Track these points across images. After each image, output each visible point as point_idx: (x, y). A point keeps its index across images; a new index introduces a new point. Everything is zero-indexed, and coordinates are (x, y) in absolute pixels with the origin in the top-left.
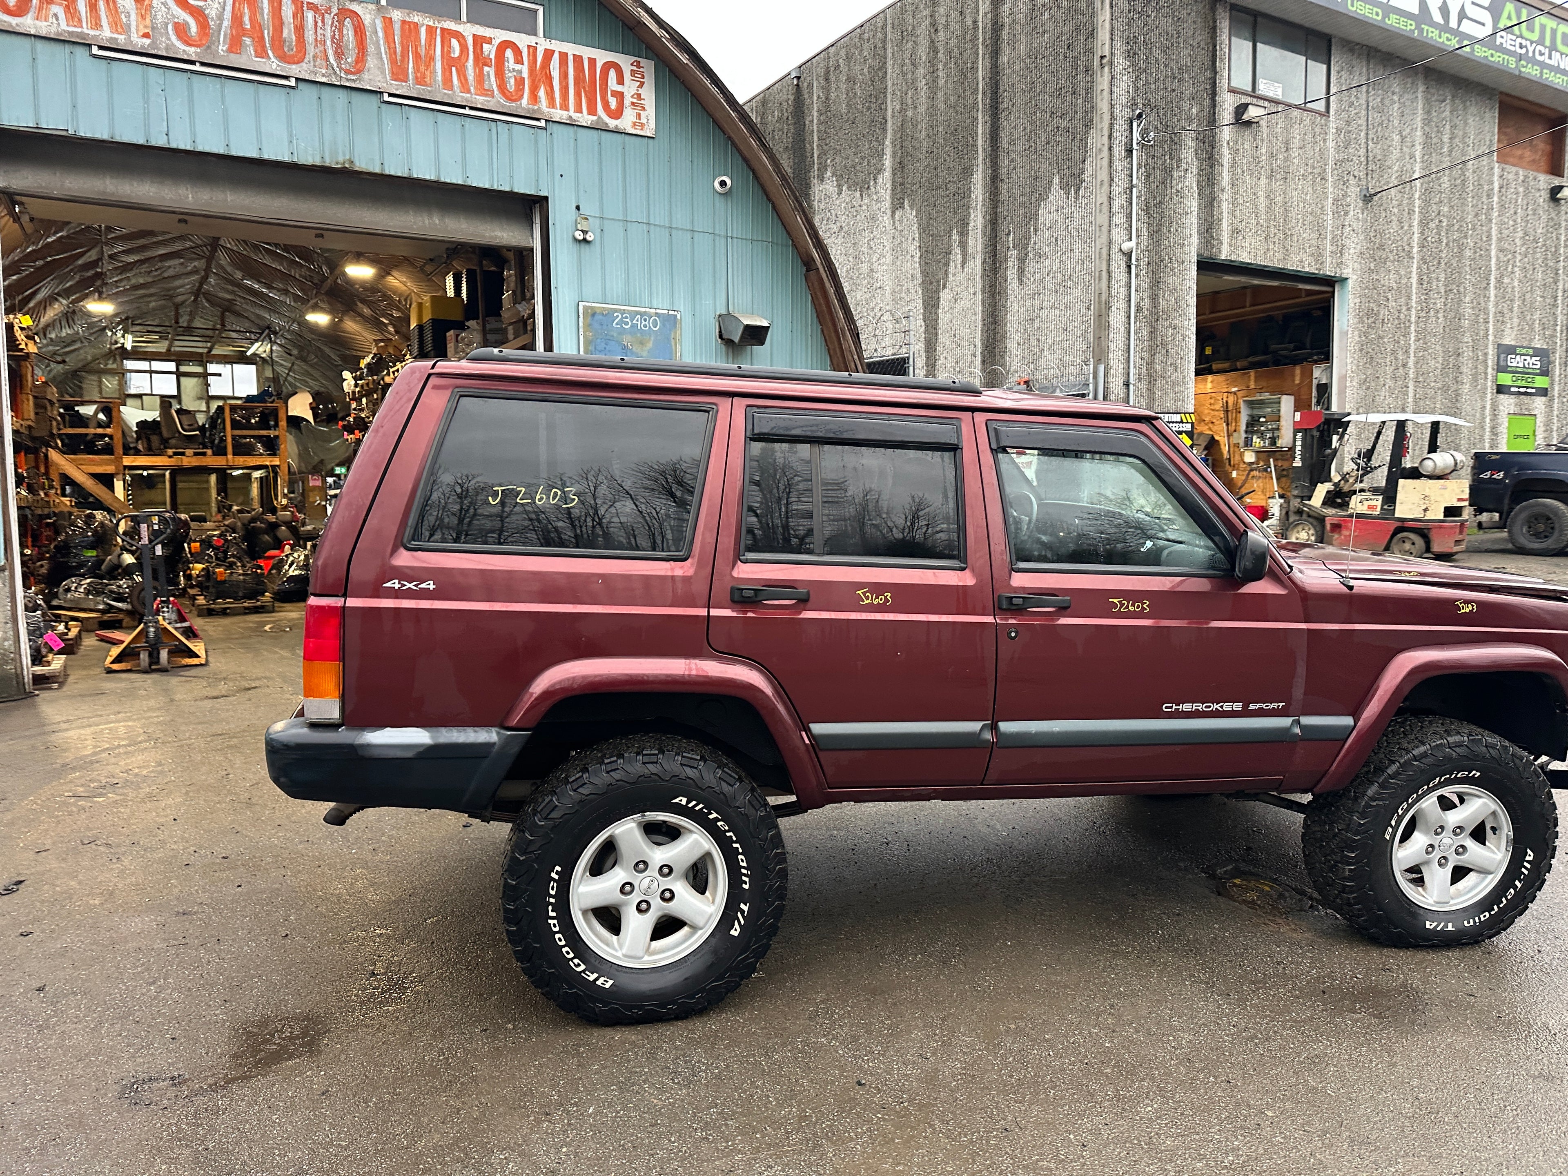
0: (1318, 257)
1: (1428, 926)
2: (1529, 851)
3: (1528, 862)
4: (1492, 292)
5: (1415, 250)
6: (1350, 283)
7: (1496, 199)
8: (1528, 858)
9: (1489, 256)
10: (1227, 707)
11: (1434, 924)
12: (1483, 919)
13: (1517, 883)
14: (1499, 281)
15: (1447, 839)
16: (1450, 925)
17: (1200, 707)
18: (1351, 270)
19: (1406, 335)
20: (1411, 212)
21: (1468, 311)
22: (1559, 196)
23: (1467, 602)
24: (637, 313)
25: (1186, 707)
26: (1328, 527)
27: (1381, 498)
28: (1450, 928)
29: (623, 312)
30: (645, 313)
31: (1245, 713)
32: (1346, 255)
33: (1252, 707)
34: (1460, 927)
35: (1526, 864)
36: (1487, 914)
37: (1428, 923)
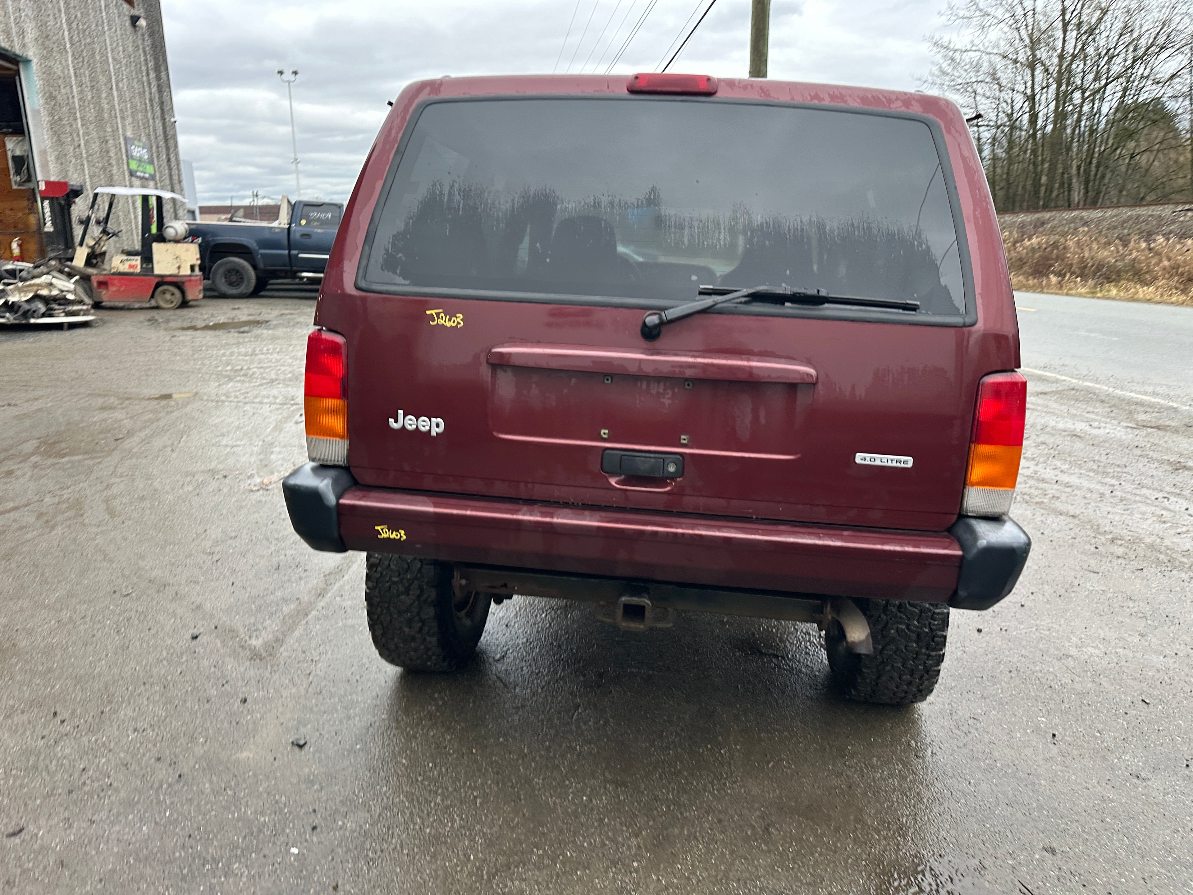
0: (8, 33)
4: (115, 93)
5: (68, 46)
6: (35, 65)
7: (104, 14)
9: (108, 62)
14: (117, 85)
18: (31, 53)
19: (75, 119)
20: (60, 11)
21: (106, 107)
22: (138, 23)
26: (95, 284)
27: (139, 258)
32: (26, 40)
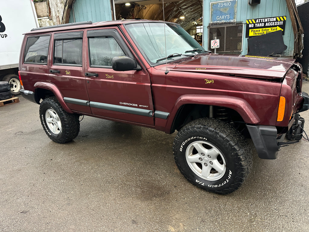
1: (196, 181)
2: (230, 171)
3: (230, 174)
8: (230, 173)
10: (134, 105)
11: (199, 181)
12: (215, 186)
13: (227, 180)
15: (206, 158)
16: (203, 184)
17: (128, 104)
23: (210, 80)
24: (225, 2)
25: (125, 104)
28: (203, 185)
29: (221, 3)
30: (227, 2)
31: (138, 107)
33: (140, 106)
34: (206, 185)
35: (229, 175)
36: (217, 186)
37: (197, 180)
